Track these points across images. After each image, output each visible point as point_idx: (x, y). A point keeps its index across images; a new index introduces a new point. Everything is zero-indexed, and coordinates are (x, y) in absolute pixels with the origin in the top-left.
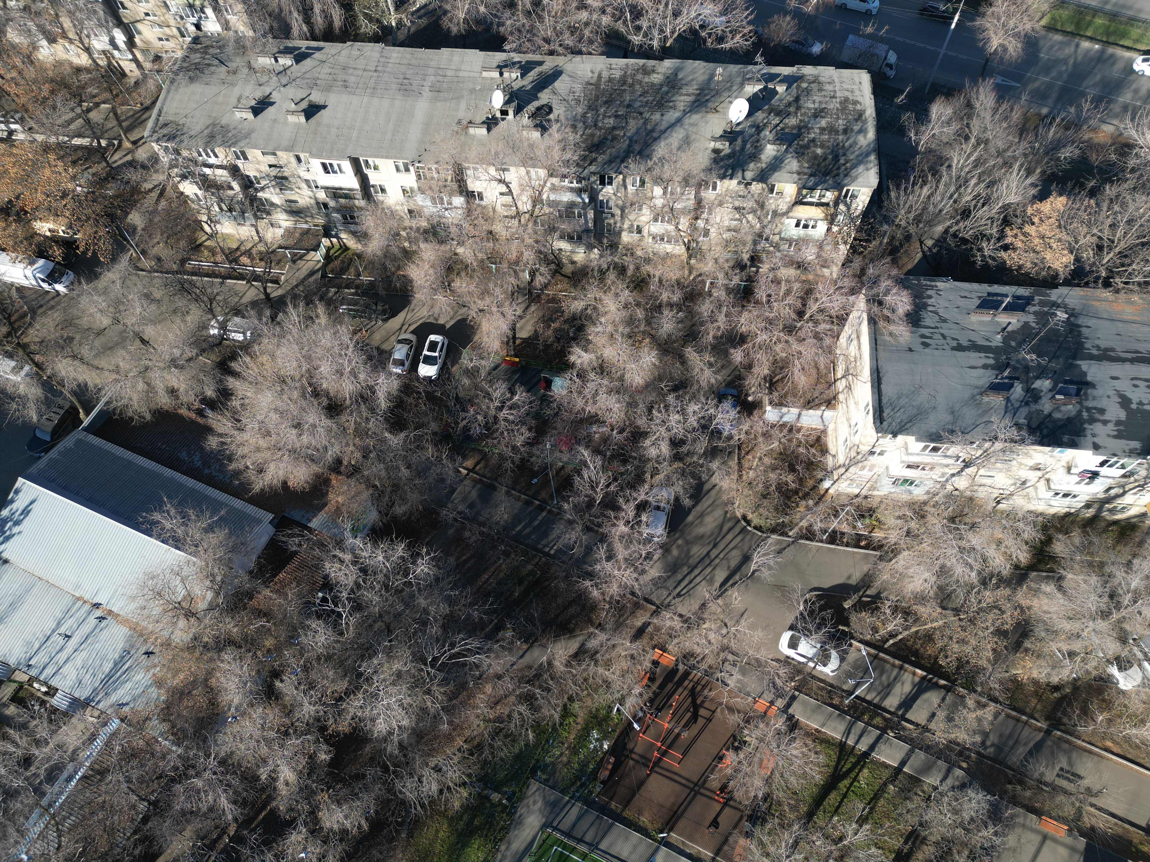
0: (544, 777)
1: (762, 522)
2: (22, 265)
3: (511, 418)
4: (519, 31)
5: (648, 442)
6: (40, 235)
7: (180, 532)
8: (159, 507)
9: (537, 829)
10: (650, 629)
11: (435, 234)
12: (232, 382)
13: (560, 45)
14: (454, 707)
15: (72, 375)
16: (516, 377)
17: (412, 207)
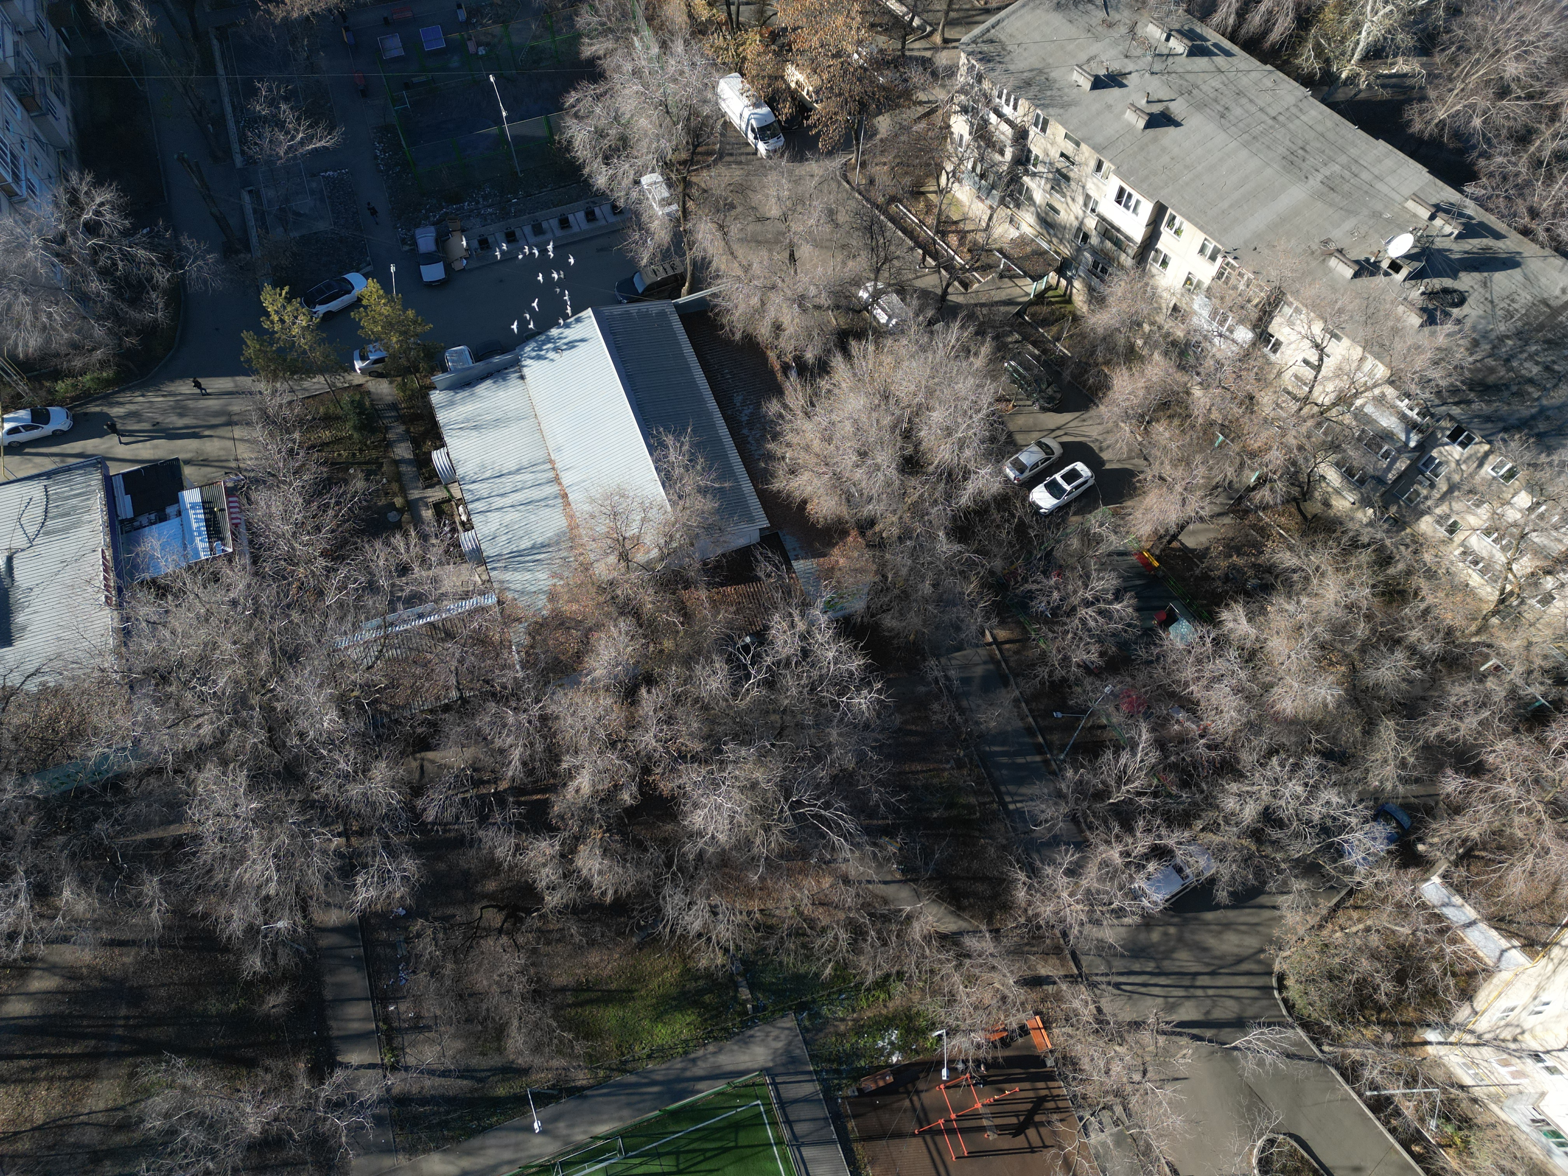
0: (807, 1023)
1: (1300, 1003)
2: (746, 101)
3: (1092, 624)
4: (1505, 178)
5: (1234, 787)
6: (785, 81)
7: (677, 472)
8: (678, 434)
9: (756, 1066)
10: (1050, 989)
11: (1183, 354)
12: (838, 361)
13: (1548, 230)
14: (778, 867)
15: (706, 244)
16: (1138, 582)
17: (1183, 305)
